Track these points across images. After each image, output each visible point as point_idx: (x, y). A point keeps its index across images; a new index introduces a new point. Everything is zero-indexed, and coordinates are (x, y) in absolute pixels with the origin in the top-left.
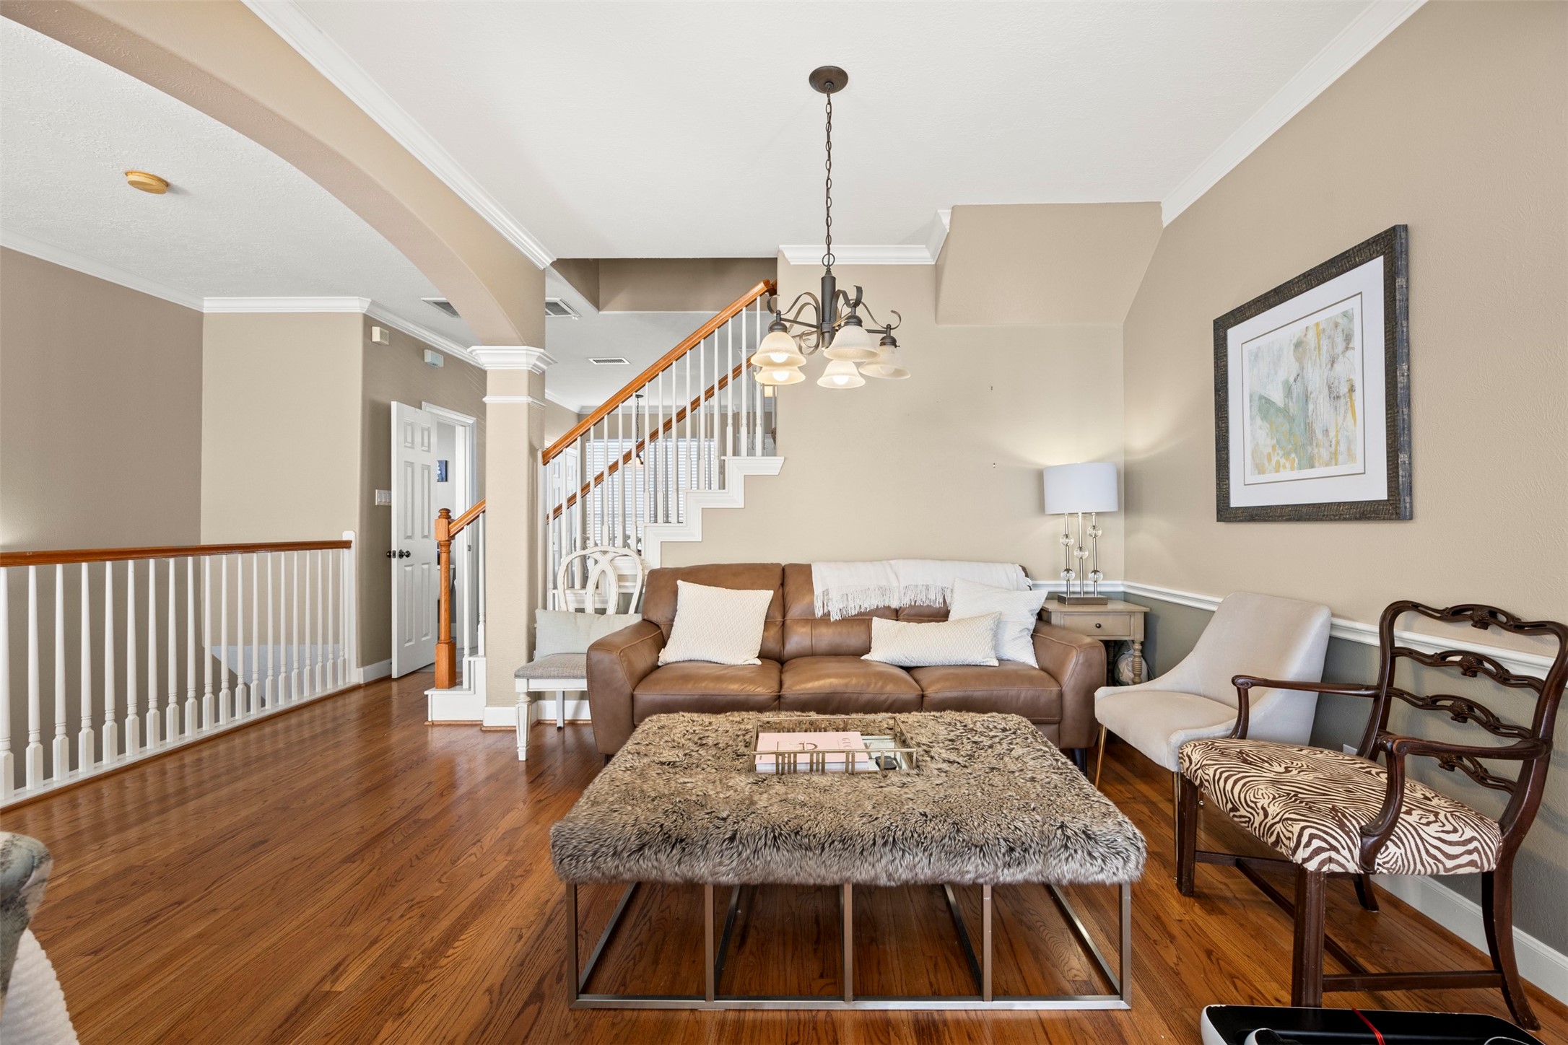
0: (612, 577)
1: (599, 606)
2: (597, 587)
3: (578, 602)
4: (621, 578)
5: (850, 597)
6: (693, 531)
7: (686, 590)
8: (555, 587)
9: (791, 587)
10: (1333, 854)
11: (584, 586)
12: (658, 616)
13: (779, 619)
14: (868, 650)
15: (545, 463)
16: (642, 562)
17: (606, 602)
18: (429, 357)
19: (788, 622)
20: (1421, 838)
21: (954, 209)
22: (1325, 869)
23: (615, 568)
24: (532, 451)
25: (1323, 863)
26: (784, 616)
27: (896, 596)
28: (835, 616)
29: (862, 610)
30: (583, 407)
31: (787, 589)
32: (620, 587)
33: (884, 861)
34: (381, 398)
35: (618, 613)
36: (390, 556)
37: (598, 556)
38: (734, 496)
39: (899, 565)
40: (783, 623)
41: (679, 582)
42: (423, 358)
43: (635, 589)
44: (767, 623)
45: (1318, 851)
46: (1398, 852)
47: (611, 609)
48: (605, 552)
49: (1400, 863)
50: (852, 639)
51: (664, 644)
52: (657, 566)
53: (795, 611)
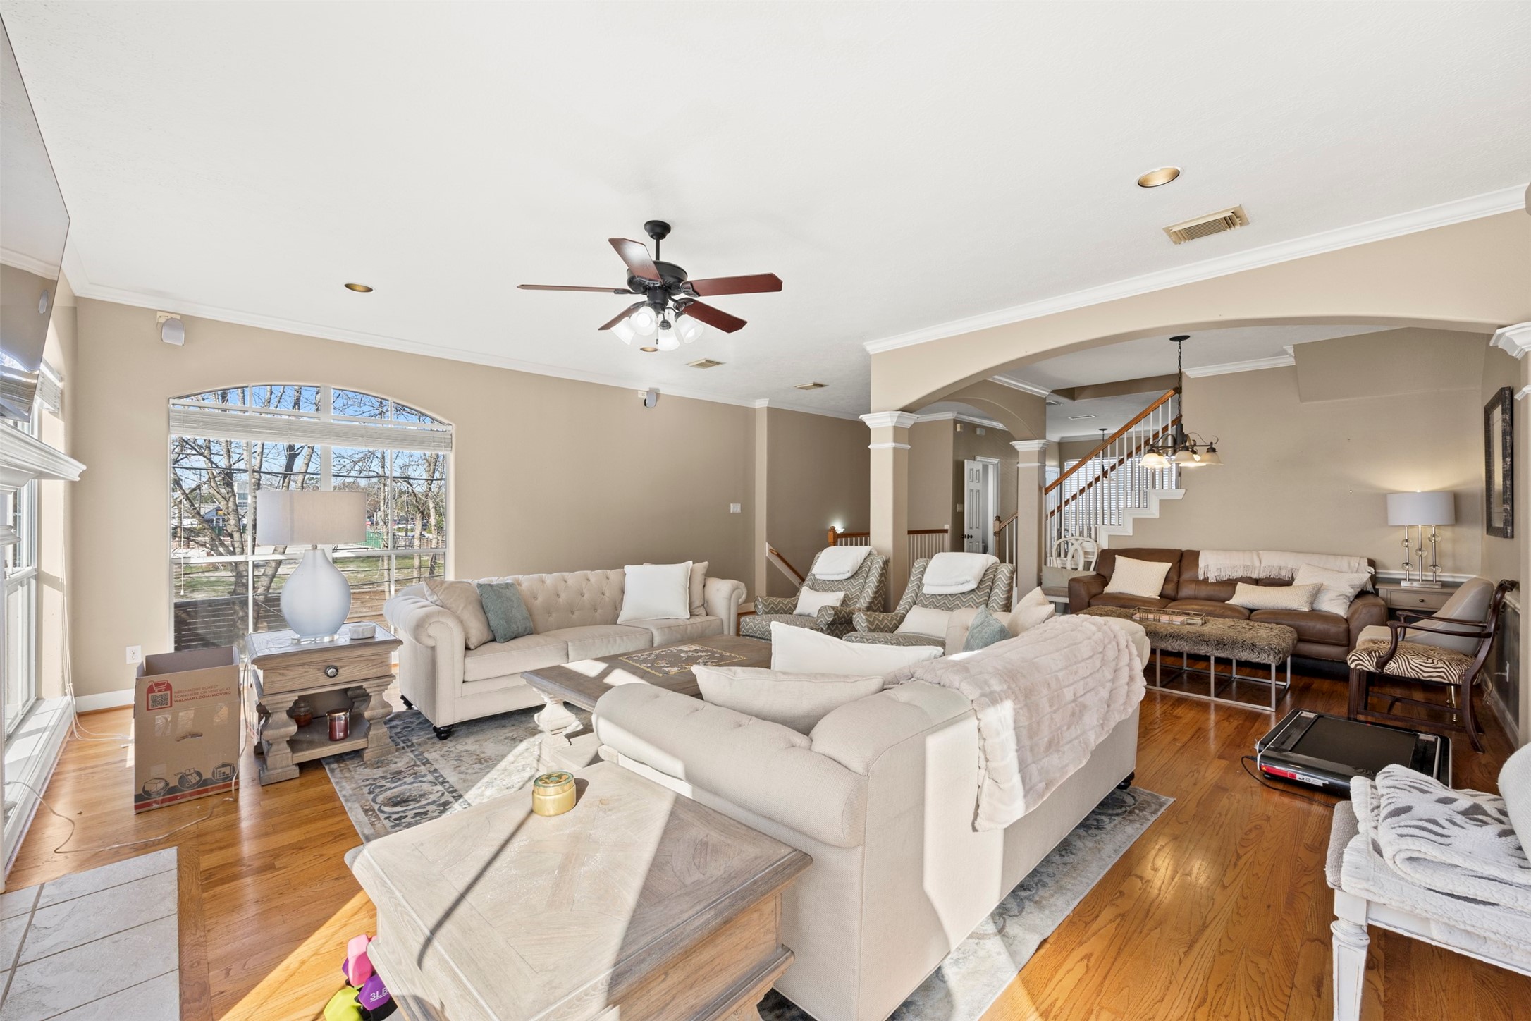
0: (1081, 553)
1: (1073, 567)
2: (1073, 557)
3: (1063, 564)
4: (1086, 553)
5: (1222, 570)
6: (1128, 530)
7: (1120, 560)
8: (1052, 556)
9: (1185, 562)
10: (1360, 662)
11: (1066, 557)
12: (1104, 572)
13: (1176, 578)
14: (1230, 598)
15: (1046, 494)
16: (1098, 545)
17: (1077, 565)
18: (979, 431)
19: (1181, 581)
20: (1409, 662)
21: (1295, 347)
22: (1358, 667)
23: (1083, 548)
24: (1040, 488)
25: (1357, 665)
26: (1179, 577)
27: (1257, 572)
28: (1212, 580)
29: (1231, 578)
30: (1062, 438)
31: (1182, 563)
32: (1085, 558)
33: (1169, 642)
34: (960, 458)
35: (1084, 570)
36: (963, 538)
37: (1073, 541)
38: (1154, 511)
39: (1264, 555)
40: (1178, 582)
41: (1116, 556)
42: (976, 433)
43: (1094, 559)
44: (1166, 580)
45: (1354, 660)
46: (1395, 666)
47: (1081, 568)
48: (1077, 540)
49: (1396, 670)
50: (1221, 592)
51: (1107, 585)
52: (1106, 547)
53: (1186, 575)
